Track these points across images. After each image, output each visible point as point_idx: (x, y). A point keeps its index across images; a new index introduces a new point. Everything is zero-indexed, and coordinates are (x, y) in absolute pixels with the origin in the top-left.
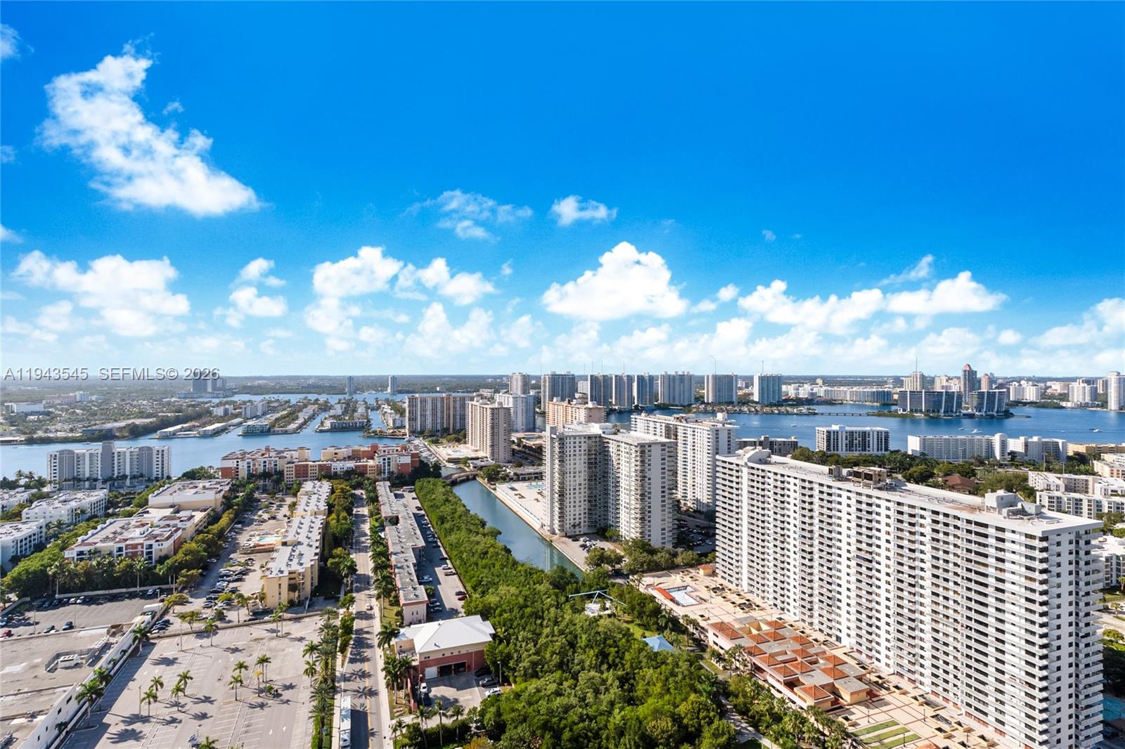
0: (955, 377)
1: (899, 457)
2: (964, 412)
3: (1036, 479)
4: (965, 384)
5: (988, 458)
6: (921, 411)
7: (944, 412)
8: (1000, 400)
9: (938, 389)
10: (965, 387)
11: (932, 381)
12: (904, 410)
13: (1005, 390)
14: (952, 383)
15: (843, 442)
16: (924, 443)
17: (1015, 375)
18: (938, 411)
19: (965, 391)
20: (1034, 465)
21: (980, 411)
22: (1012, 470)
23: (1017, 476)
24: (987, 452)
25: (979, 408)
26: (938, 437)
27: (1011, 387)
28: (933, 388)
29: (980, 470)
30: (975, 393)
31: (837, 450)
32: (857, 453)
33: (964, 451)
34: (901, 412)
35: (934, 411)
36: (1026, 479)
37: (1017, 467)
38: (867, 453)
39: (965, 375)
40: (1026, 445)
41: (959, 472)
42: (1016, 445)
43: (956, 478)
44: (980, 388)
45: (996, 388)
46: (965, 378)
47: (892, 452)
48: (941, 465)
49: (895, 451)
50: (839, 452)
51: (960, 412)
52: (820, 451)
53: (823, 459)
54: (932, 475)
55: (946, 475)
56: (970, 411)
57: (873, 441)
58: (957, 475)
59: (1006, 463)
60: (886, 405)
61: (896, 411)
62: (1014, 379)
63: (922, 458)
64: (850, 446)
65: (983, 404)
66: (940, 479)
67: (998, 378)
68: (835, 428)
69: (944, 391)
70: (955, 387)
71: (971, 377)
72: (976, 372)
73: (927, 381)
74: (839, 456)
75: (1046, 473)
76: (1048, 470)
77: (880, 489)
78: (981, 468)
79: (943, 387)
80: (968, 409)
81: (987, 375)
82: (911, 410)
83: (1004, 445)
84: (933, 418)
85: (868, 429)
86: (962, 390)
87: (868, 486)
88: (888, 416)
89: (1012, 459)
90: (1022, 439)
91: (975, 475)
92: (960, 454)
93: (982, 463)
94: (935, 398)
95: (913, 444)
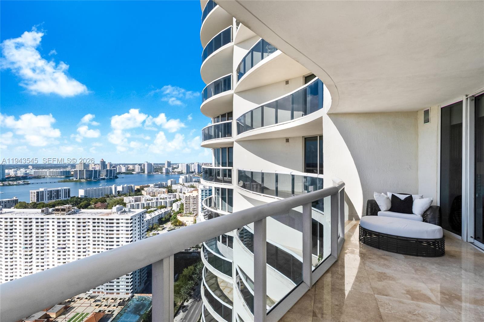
0: (98, 164)
1: (75, 199)
2: (101, 177)
3: (126, 199)
4: (101, 167)
5: (110, 194)
6: (84, 179)
7: (94, 178)
8: (114, 172)
9: (91, 169)
10: (101, 168)
11: (88, 166)
12: (76, 179)
13: (115, 168)
14: (96, 166)
15: (46, 196)
16: (86, 192)
17: (119, 163)
18: (91, 178)
19: (101, 169)
20: (125, 195)
21: (107, 177)
22: (118, 198)
23: (120, 200)
24: (110, 192)
25: (107, 176)
26: (92, 189)
27: (117, 167)
28: (89, 169)
29: (108, 200)
30: (105, 170)
31: (43, 200)
32: (54, 201)
33: (102, 193)
34: (75, 179)
35: (89, 178)
36: (123, 200)
37: (120, 196)
38: (59, 199)
39: (101, 163)
40: (123, 188)
41: (100, 202)
42: (120, 188)
43: (99, 204)
44: (107, 168)
45: (112, 168)
46: (101, 164)
47: (72, 198)
48: (93, 200)
49: (73, 197)
50: (44, 201)
51: (100, 178)
52: (33, 202)
53: (35, 206)
54: (90, 204)
55: (95, 203)
56: (103, 177)
57: (62, 194)
58: (99, 203)
59: (117, 195)
60: (67, 177)
61: (73, 179)
62: (118, 165)
63: (86, 198)
64: (50, 198)
65: (108, 174)
66: (93, 206)
67: (113, 164)
68: (41, 190)
69: (93, 169)
70: (98, 168)
71: (103, 164)
72: (105, 162)
73: (86, 166)
74: (44, 203)
75: (129, 197)
76: (130, 196)
77: (69, 214)
78: (108, 199)
79: (93, 168)
80: (102, 176)
81: (109, 163)
82: (80, 179)
83: (116, 188)
84: (89, 181)
85: (60, 188)
86: (100, 169)
87: (64, 214)
88: (69, 182)
89: (119, 194)
90: (122, 186)
91: (106, 202)
92: (100, 194)
93: (108, 197)
94: (90, 173)
95: (81, 193)
